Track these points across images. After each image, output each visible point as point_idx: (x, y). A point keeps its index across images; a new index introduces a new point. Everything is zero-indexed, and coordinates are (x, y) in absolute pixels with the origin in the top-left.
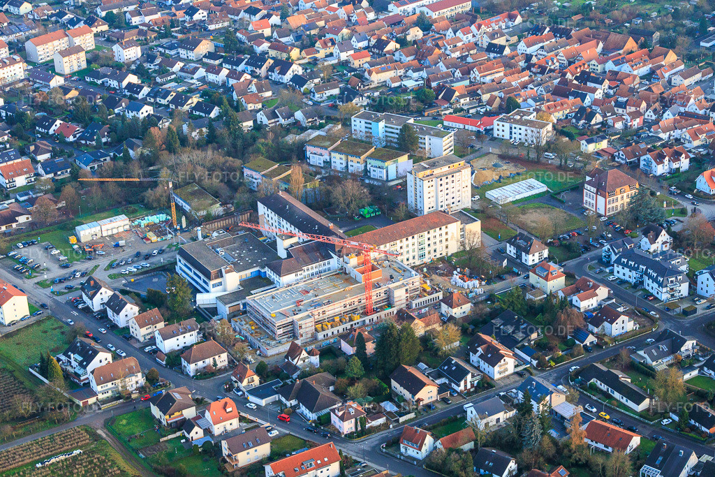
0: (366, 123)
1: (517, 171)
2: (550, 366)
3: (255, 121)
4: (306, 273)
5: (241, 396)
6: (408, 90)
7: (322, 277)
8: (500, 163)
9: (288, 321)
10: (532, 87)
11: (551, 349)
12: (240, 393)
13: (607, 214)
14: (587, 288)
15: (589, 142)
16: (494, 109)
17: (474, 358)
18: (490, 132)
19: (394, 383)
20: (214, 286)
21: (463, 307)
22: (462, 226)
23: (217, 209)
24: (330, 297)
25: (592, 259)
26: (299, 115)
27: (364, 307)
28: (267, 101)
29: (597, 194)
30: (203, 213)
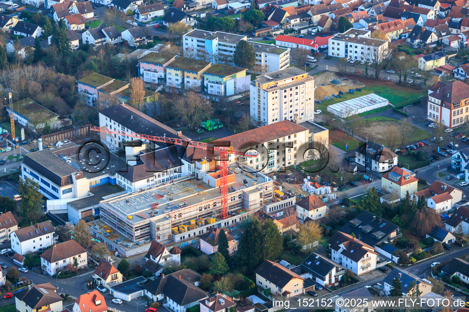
0: (198, 41)
1: (356, 87)
2: (412, 262)
3: (81, 41)
4: (158, 179)
5: (105, 292)
6: (235, 12)
7: (175, 183)
8: (338, 80)
9: (146, 223)
10: (363, 8)
11: (412, 246)
12: (104, 290)
13: (452, 126)
14: (440, 190)
15: (428, 59)
16: (325, 30)
17: (336, 255)
18: (325, 51)
19: (259, 278)
20: (64, 192)
21: (320, 209)
22: (310, 135)
23: (55, 122)
24: (185, 200)
25: (442, 167)
26: (126, 35)
27: (220, 211)
28: (90, 23)
29: (441, 105)
30: (42, 126)
